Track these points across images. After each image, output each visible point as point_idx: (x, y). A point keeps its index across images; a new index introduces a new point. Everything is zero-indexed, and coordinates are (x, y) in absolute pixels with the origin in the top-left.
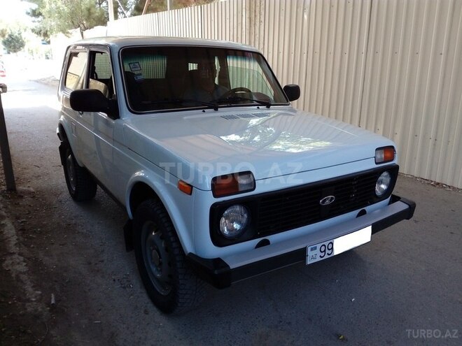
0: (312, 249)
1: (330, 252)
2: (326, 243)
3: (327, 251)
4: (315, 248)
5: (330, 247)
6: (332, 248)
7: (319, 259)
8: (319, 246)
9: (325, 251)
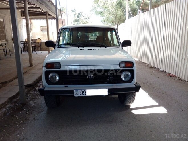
0: (76, 91)
1: (85, 94)
2: (83, 90)
3: (83, 93)
4: (78, 91)
5: (85, 92)
6: (86, 93)
7: (79, 95)
8: (79, 91)
9: (82, 93)
